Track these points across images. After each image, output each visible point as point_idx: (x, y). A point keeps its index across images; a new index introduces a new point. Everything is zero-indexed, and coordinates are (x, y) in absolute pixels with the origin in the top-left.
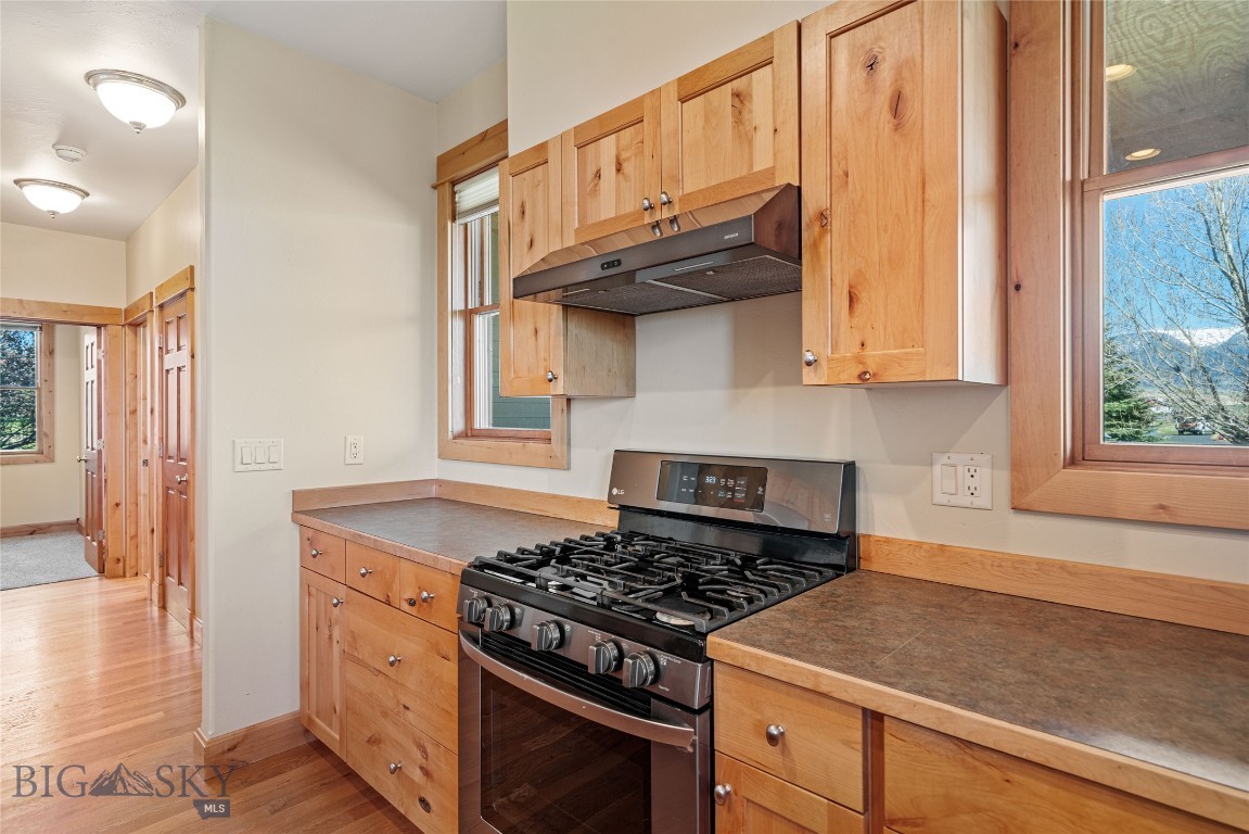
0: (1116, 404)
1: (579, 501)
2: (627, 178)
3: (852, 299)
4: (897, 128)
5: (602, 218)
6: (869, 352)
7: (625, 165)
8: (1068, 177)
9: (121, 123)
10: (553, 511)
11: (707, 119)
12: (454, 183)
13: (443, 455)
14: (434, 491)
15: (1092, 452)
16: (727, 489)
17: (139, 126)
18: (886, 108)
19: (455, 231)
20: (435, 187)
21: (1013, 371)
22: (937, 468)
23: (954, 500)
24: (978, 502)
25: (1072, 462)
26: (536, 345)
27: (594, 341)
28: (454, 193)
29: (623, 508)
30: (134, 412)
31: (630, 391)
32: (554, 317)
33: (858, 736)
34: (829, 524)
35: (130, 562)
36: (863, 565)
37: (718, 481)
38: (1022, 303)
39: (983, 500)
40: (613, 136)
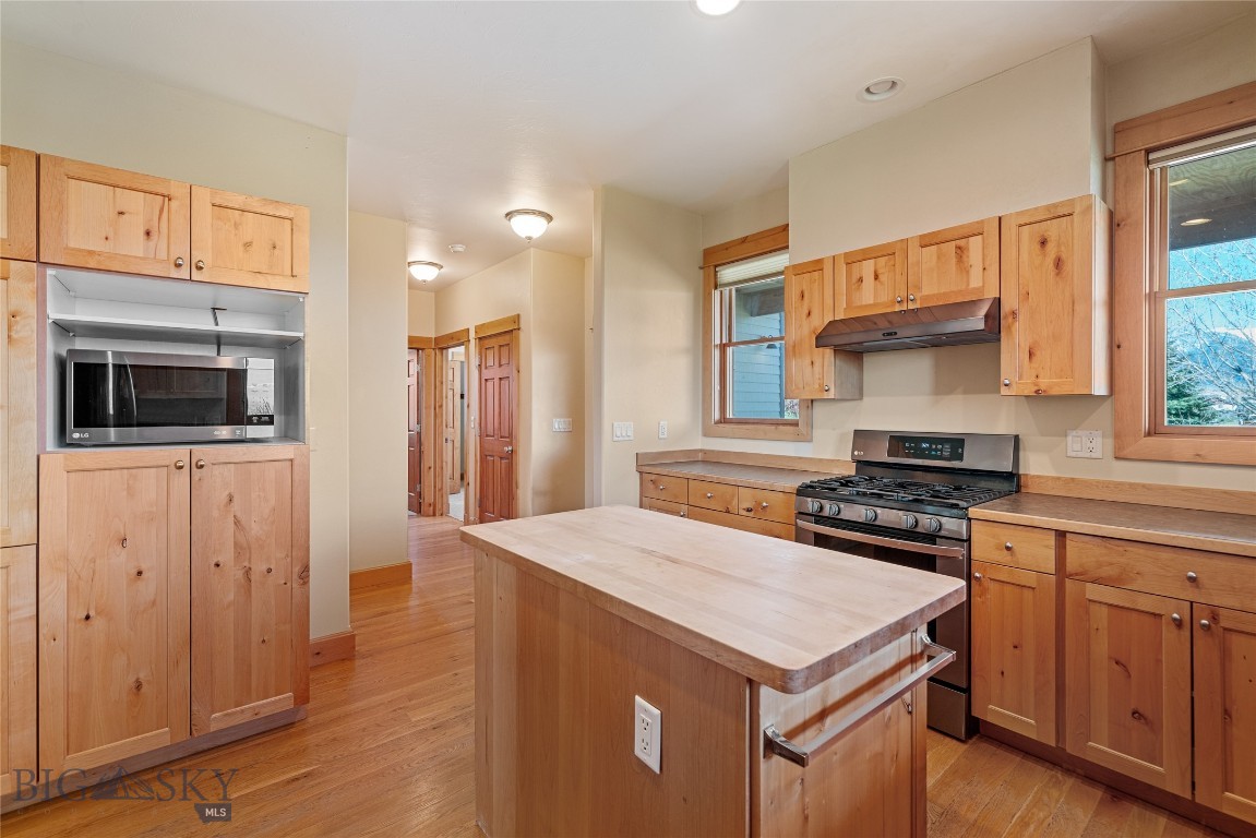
0: (1175, 402)
1: (821, 460)
2: (882, 283)
3: (1031, 354)
4: (1057, 274)
5: (864, 303)
6: (1040, 380)
7: (880, 276)
8: (1147, 291)
9: (520, 237)
10: (799, 466)
11: (939, 258)
12: (716, 266)
13: (705, 434)
14: (700, 457)
15: (1160, 430)
16: (936, 450)
17: (530, 238)
18: (1052, 265)
19: (716, 294)
20: (701, 268)
21: (1116, 389)
22: (1069, 438)
23: (1080, 454)
24: (1094, 455)
25: (1149, 434)
26: (813, 372)
27: (849, 369)
28: (716, 272)
29: (859, 462)
30: (441, 406)
31: (860, 396)
32: (827, 356)
33: (1053, 543)
34: (1007, 467)
35: (438, 506)
36: (1023, 490)
37: (931, 446)
38: (1123, 354)
39: (1097, 454)
40: (872, 261)
